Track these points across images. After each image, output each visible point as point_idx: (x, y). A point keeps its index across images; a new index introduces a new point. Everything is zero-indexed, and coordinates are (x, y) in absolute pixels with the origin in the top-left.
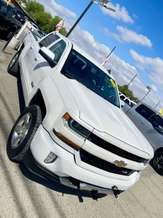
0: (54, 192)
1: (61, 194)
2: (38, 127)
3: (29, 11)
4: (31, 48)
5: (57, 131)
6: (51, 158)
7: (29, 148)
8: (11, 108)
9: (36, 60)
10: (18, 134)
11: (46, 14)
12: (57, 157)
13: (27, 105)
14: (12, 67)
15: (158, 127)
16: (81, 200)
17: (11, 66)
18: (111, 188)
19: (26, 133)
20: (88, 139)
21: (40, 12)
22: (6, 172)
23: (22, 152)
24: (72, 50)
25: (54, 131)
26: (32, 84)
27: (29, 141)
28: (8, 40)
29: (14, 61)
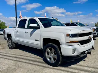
0: (77, 64)
1: (79, 63)
4: (16, 32)
5: (69, 42)
6: (74, 51)
9: (26, 33)
16: (85, 60)
18: (92, 47)
22: (61, 70)
26: (36, 40)
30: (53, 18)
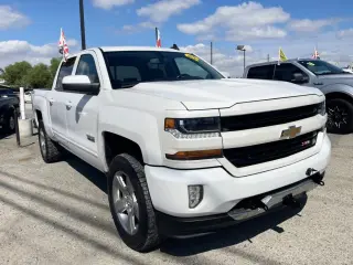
0: (236, 246)
1: (246, 242)
2: (144, 176)
3: (13, 83)
4: (51, 104)
5: (173, 152)
6: (195, 196)
7: (155, 210)
8: (89, 196)
9: (68, 108)
10: (125, 212)
11: (37, 67)
12: (201, 186)
13: (105, 169)
14: (47, 152)
15: (294, 78)
16: (280, 230)
17: (44, 152)
18: (306, 176)
19: (135, 200)
20: (222, 131)
21: (29, 72)
23: (151, 225)
24: (105, 54)
25: (168, 156)
26: (89, 138)
27: (148, 203)
28: (15, 130)
29: (43, 143)
30: (175, 47)
